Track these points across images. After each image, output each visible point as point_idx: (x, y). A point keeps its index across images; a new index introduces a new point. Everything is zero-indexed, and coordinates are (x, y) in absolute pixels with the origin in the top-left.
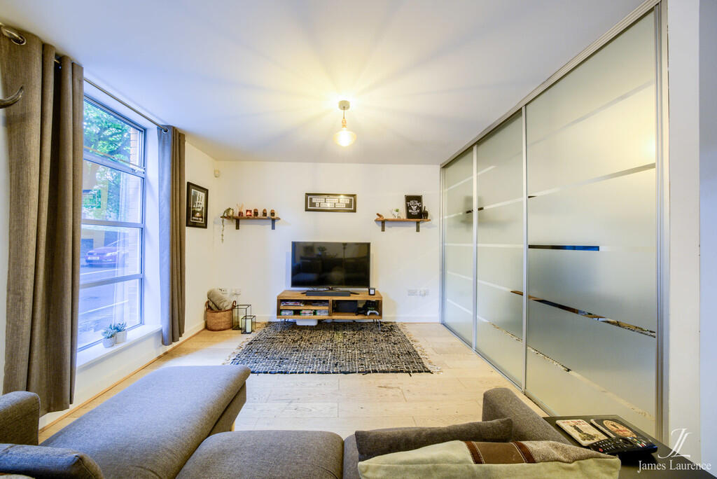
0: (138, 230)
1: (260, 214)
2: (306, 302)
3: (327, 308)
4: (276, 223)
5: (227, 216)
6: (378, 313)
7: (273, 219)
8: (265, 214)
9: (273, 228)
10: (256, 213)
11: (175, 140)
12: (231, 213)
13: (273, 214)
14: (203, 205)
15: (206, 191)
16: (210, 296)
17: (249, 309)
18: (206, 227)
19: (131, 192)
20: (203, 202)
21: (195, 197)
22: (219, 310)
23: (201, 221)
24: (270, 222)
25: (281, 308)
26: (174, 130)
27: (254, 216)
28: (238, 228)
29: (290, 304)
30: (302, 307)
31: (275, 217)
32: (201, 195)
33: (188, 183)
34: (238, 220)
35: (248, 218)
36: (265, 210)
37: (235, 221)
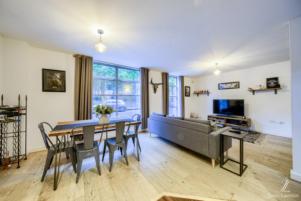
0: (176, 98)
1: (204, 92)
2: (218, 118)
3: (224, 121)
4: (209, 94)
5: (195, 93)
6: (246, 126)
7: (208, 93)
8: (205, 92)
9: (208, 95)
10: (203, 92)
11: (182, 78)
12: (196, 92)
13: (208, 91)
14: (189, 91)
15: (189, 87)
16: (191, 114)
17: (200, 118)
18: (190, 96)
19: (175, 90)
20: (189, 90)
21: (187, 89)
22: (193, 117)
23: (189, 95)
24: (207, 94)
25: (209, 119)
26: (182, 76)
27: (202, 92)
28: (198, 96)
29: (212, 118)
30: (215, 119)
31: (209, 92)
32: (189, 88)
33: (185, 87)
34: (198, 94)
35: (200, 93)
36: (205, 91)
37: (197, 94)
